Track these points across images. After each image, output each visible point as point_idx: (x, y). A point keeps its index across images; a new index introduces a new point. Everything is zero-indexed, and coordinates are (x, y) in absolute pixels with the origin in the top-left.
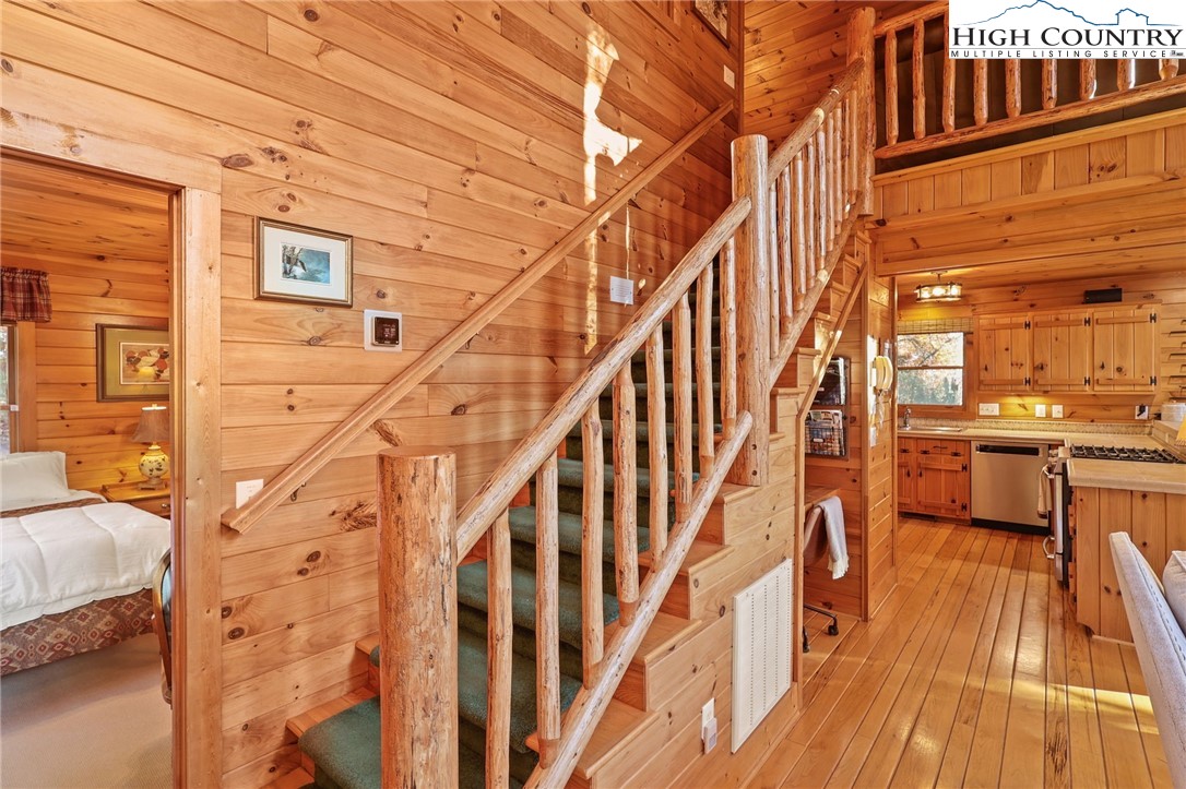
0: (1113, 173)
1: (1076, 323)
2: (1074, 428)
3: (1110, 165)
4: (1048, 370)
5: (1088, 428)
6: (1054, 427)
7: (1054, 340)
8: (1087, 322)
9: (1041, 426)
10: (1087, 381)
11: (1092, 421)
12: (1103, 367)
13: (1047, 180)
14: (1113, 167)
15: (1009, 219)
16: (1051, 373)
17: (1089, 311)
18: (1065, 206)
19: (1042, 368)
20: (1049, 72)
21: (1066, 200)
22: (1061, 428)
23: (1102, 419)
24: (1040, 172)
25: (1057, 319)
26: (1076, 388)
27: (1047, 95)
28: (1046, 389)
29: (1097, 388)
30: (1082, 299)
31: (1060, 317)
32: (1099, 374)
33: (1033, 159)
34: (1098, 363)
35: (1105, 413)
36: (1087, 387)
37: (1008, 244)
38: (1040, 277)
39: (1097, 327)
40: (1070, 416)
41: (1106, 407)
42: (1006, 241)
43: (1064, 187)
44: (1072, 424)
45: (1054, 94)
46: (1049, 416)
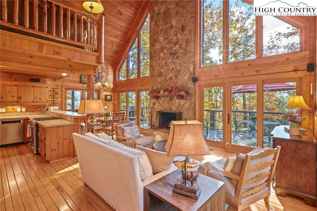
0: (59, 55)
1: (30, 86)
2: (28, 114)
3: (58, 53)
4: (22, 98)
5: (32, 114)
6: (23, 114)
7: (24, 90)
8: (32, 86)
9: (19, 114)
10: (33, 102)
11: (33, 112)
12: (36, 98)
13: (45, 51)
14: (59, 54)
15: (32, 57)
16: (23, 99)
17: (32, 84)
18: (46, 58)
19: (20, 98)
20: (45, 24)
21: (47, 57)
22: (25, 114)
23: (35, 111)
24: (43, 48)
25: (25, 85)
26: (30, 103)
27: (45, 29)
28: (21, 104)
29: (35, 103)
30: (30, 80)
31: (25, 84)
32: (35, 100)
33: (41, 44)
34: (35, 97)
35: (36, 110)
36: (33, 103)
37: (31, 64)
38: (21, 72)
39: (35, 88)
40: (27, 111)
41: (36, 108)
42: (30, 63)
43: (48, 54)
44: (28, 113)
45: (46, 30)
46: (21, 111)
